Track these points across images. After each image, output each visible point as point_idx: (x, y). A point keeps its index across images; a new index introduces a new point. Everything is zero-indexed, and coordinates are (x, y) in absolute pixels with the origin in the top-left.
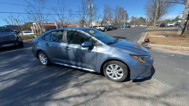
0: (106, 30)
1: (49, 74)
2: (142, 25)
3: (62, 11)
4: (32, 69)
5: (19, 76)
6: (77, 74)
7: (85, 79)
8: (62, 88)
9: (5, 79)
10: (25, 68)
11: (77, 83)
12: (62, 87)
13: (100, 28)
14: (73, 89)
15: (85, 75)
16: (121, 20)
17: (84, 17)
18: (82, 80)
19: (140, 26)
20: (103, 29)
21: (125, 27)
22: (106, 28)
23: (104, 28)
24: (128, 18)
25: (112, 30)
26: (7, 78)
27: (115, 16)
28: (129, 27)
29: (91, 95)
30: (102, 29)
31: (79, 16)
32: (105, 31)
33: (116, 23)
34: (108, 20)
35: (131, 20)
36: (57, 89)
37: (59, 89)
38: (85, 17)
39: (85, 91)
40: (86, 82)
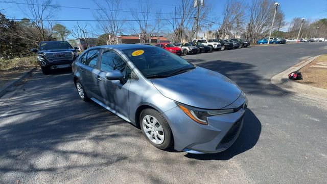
0: (223, 48)
1: (78, 114)
2: (321, 39)
3: (145, 15)
4: (66, 103)
5: (48, 110)
6: (111, 121)
7: (114, 131)
8: (76, 137)
9: (33, 110)
10: (61, 100)
11: (100, 134)
12: (78, 135)
13: (211, 44)
14: (88, 141)
15: (121, 124)
16: (262, 27)
17: (182, 24)
18: (110, 132)
19: (315, 39)
20: (216, 46)
21: (271, 43)
22: (223, 45)
23: (217, 43)
24: (284, 22)
25: (236, 48)
26: (36, 109)
27: (249, 19)
28: (283, 42)
29: (103, 158)
30: (214, 46)
31: (175, 22)
32: (221, 50)
33: (249, 35)
34: (230, 28)
35: (292, 26)
36: (70, 136)
37: (72, 138)
38: (185, 24)
39: (100, 149)
40: (114, 136)
